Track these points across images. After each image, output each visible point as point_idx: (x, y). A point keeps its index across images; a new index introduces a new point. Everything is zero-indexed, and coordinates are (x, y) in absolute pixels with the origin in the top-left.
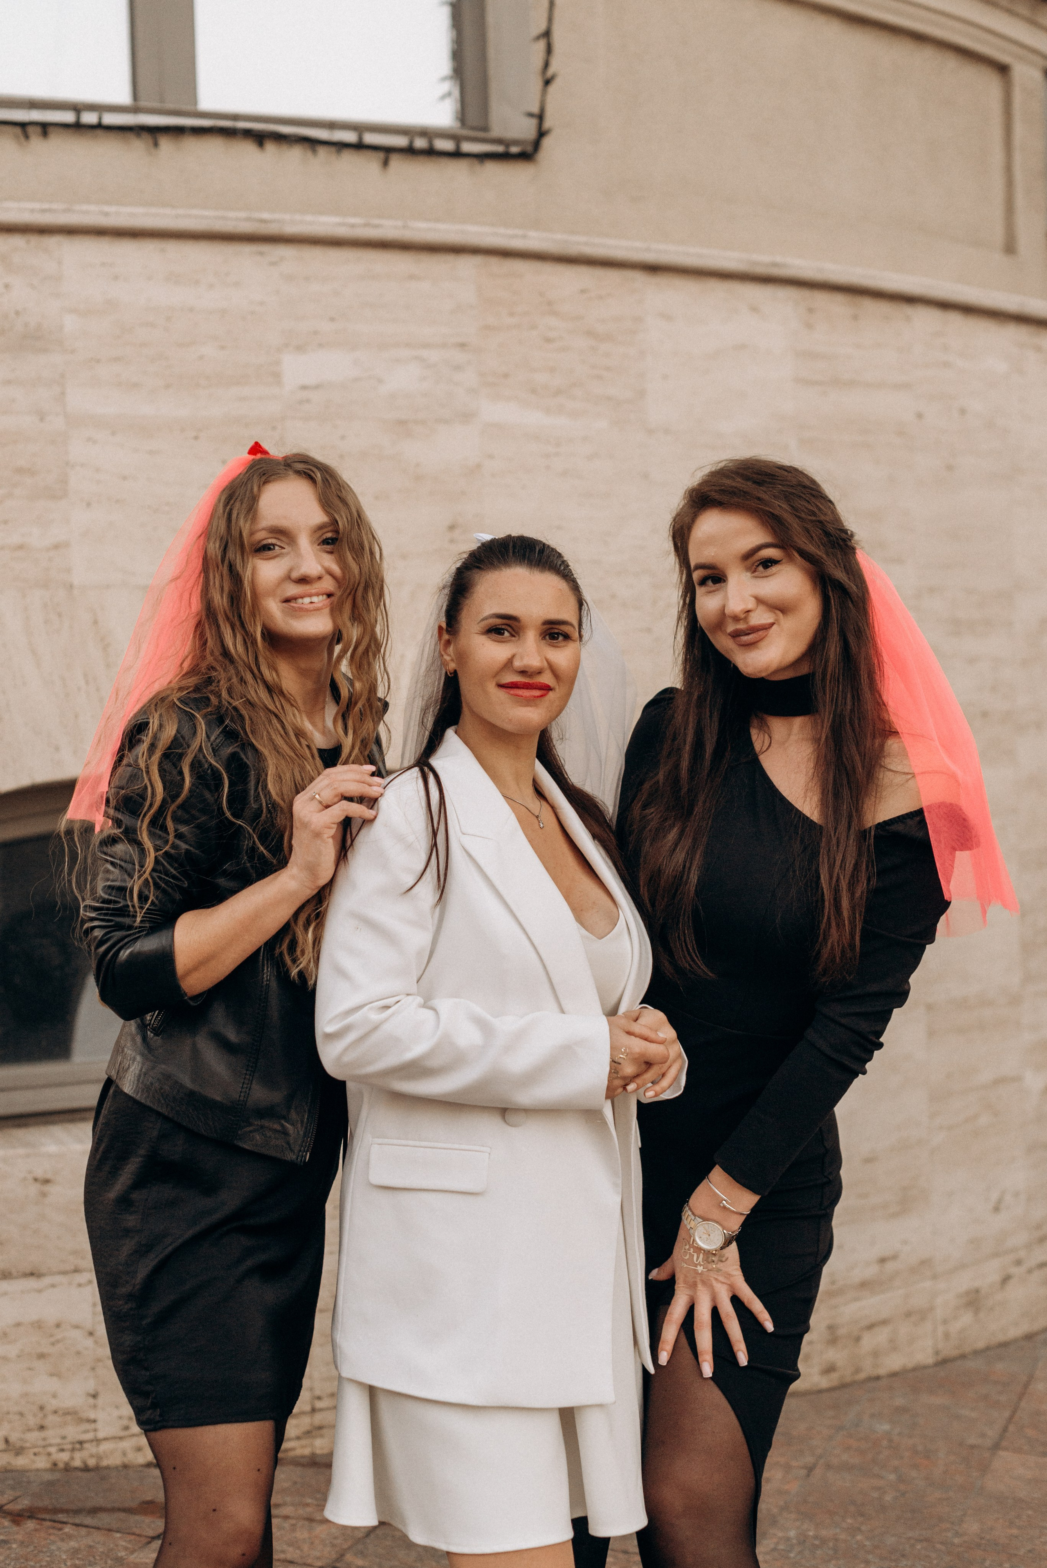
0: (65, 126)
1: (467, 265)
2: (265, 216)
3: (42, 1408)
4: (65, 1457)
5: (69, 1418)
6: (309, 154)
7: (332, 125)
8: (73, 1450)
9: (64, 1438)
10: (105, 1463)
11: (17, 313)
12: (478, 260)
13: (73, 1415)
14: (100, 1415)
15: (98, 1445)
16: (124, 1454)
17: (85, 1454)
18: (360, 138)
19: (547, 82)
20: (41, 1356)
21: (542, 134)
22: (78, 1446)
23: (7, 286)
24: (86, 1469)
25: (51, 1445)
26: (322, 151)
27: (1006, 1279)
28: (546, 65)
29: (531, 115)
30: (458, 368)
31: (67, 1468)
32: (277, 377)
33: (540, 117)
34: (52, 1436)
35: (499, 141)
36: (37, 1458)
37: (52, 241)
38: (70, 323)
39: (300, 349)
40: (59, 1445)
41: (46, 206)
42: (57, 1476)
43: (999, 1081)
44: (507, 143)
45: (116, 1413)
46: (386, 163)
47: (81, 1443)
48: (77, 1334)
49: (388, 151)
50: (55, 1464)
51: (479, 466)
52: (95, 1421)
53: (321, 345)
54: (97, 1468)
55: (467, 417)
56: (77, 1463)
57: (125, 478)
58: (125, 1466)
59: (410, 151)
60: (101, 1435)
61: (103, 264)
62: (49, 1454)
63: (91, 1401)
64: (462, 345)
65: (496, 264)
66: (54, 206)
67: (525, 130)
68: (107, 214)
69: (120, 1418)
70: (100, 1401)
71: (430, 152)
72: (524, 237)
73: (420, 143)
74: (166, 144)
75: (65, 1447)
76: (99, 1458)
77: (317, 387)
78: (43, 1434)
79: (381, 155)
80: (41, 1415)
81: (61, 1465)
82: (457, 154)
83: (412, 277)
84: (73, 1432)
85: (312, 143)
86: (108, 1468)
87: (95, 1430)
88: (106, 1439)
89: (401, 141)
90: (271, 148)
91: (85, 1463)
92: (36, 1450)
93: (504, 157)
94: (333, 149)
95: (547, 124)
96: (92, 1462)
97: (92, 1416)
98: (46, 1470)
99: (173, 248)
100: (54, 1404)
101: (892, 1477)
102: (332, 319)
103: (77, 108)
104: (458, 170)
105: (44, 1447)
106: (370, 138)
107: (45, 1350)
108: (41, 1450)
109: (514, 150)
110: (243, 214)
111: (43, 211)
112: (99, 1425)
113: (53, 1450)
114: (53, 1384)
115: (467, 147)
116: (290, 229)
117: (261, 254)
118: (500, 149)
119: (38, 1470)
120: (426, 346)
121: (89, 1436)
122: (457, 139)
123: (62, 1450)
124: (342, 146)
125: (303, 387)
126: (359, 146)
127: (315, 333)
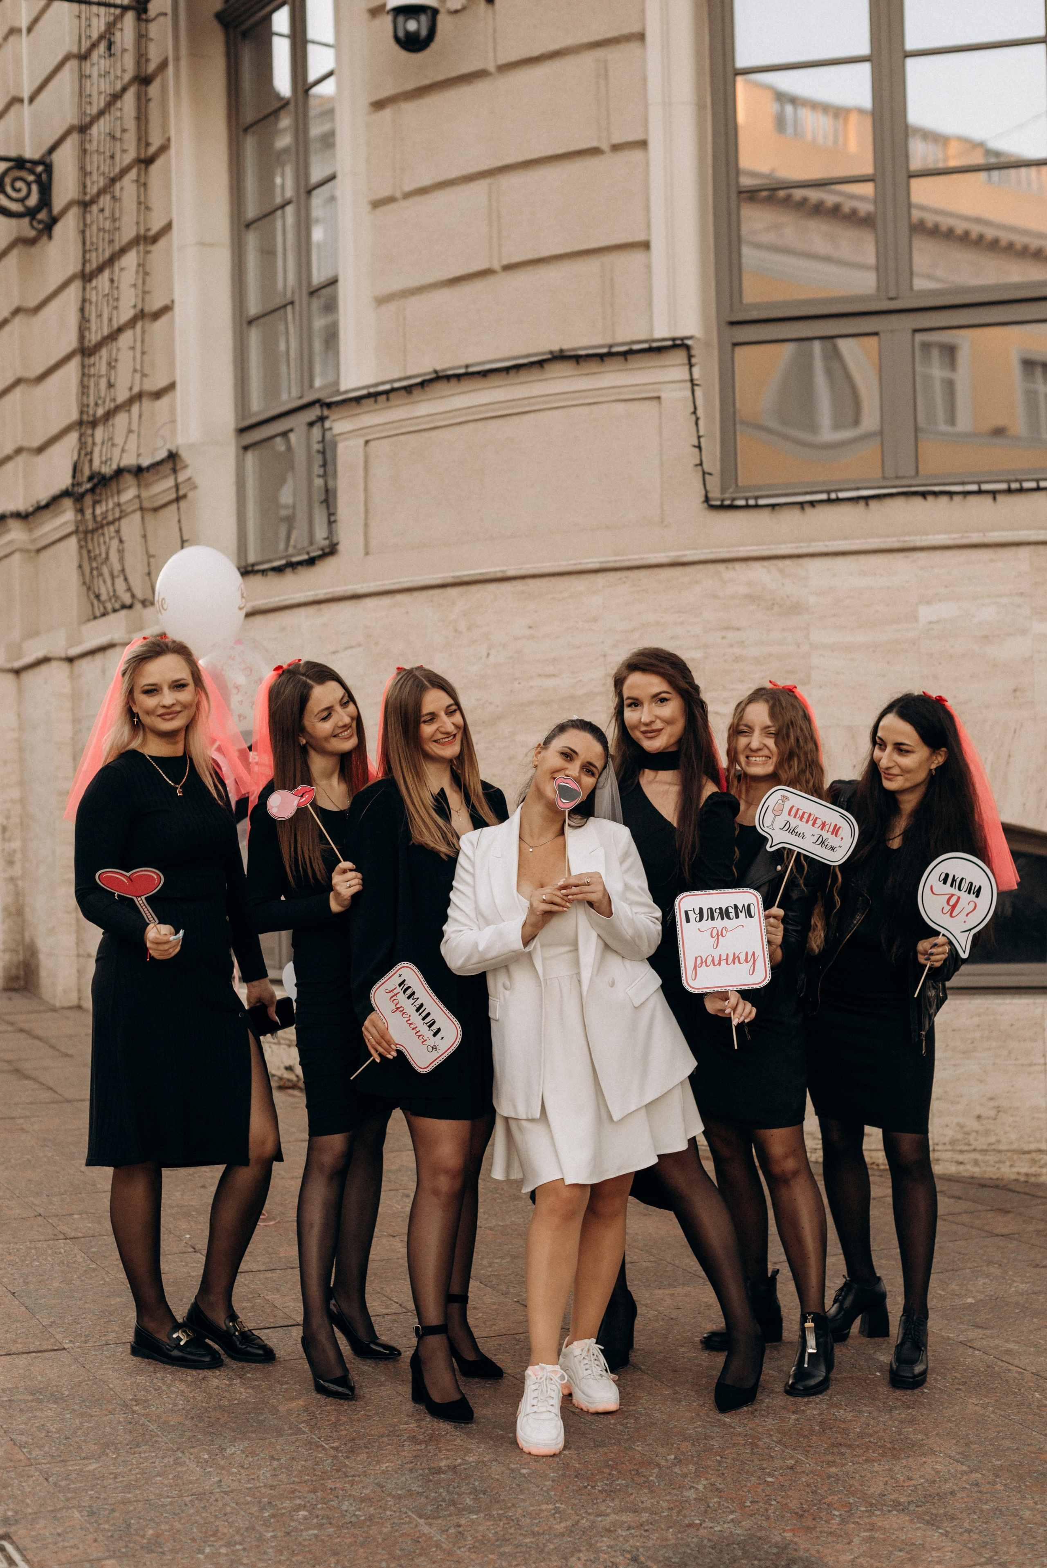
0: (821, 502)
1: (1023, 552)
2: (907, 538)
11: (788, 597)
12: (1031, 548)
23: (783, 584)
26: (957, 497)
30: (1019, 606)
32: (916, 619)
37: (804, 562)
38: (812, 599)
39: (928, 603)
41: (797, 545)
46: (995, 499)
49: (995, 493)
51: (1031, 657)
53: (940, 601)
55: (1024, 632)
57: (838, 673)
59: (1008, 490)
61: (828, 570)
64: (1022, 594)
66: (802, 544)
68: (826, 546)
71: (1019, 489)
73: (1015, 486)
74: (873, 504)
77: (938, 622)
79: (992, 495)
82: (1036, 488)
83: (992, 561)
85: (951, 494)
89: (1003, 486)
90: (929, 499)
94: (962, 496)
99: (862, 559)
102: (946, 587)
103: (828, 492)
104: (1038, 498)
106: (985, 487)
110: (894, 539)
111: (797, 547)
116: (919, 544)
117: (907, 557)
120: (1000, 596)
125: (930, 623)
126: (980, 492)
127: (937, 594)
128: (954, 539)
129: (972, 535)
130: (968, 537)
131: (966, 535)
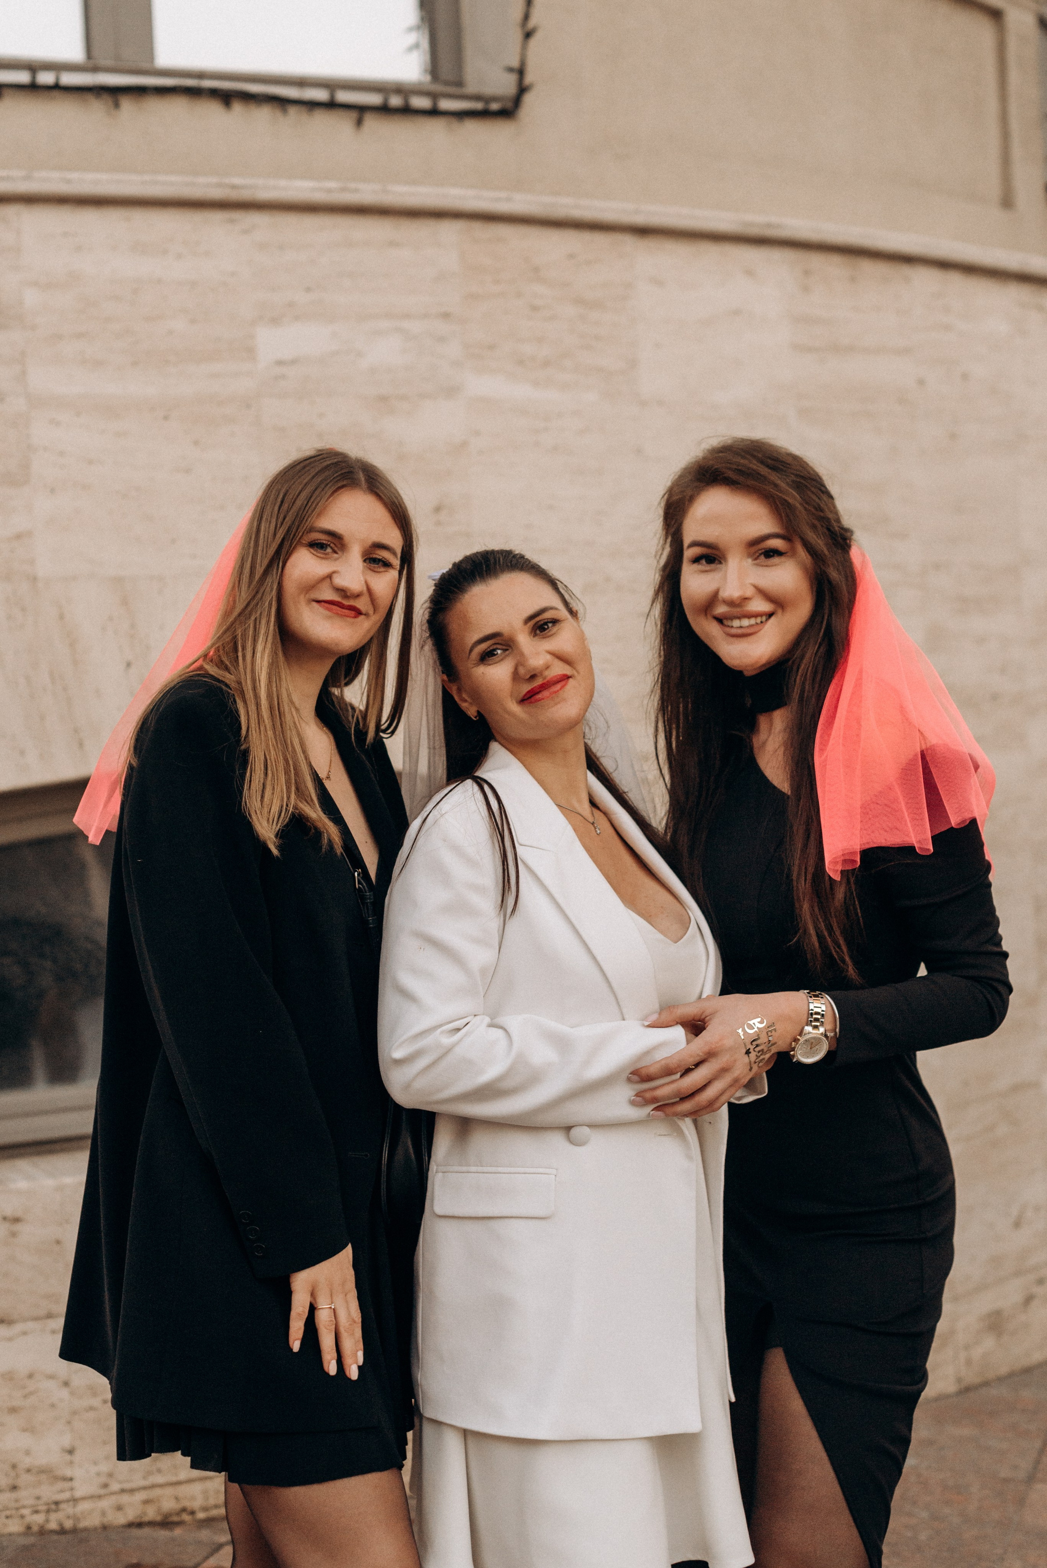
0: (19, 87)
1: (450, 231)
2: (236, 181)
3: (14, 1466)
4: (39, 1519)
5: (43, 1477)
6: (278, 113)
7: (301, 82)
8: (48, 1511)
9: (38, 1498)
10: (82, 1524)
12: (460, 224)
13: (46, 1472)
14: (77, 1472)
15: (74, 1506)
16: (103, 1514)
17: (60, 1515)
18: (332, 96)
19: (528, 35)
20: (13, 1410)
21: (522, 89)
22: (53, 1507)
24: (62, 1531)
25: (24, 1507)
26: (293, 110)
27: (1029, 1300)
28: (526, 17)
29: (510, 70)
30: (441, 339)
31: (42, 1532)
32: (250, 352)
33: (521, 72)
34: (26, 1496)
35: (477, 98)
36: (9, 1521)
37: (10, 211)
38: (31, 297)
39: (275, 321)
40: (32, 1506)
41: (4, 173)
42: (31, 1540)
43: (1016, 1088)
44: (487, 100)
45: (94, 1469)
46: (359, 122)
47: (57, 1503)
48: (51, 1385)
49: (361, 110)
50: (29, 1528)
51: (465, 443)
52: (71, 1479)
53: (295, 318)
54: (74, 1531)
55: (451, 391)
56: (53, 1526)
57: (91, 462)
58: (105, 1528)
59: (384, 110)
60: (78, 1494)
61: (64, 234)
62: (22, 1517)
63: (68, 1457)
64: (446, 316)
65: (479, 230)
67: (505, 85)
68: (67, 182)
69: (98, 1474)
70: (77, 1457)
71: (406, 111)
72: (509, 200)
73: (395, 101)
74: (127, 105)
75: (40, 1508)
76: (77, 1519)
77: (294, 362)
78: (14, 1495)
79: (354, 115)
80: (13, 1474)
81: (35, 1529)
82: (434, 112)
83: (392, 244)
84: (49, 1492)
85: (282, 102)
86: (86, 1529)
87: (72, 1489)
88: (84, 1499)
89: (374, 99)
90: (238, 107)
91: (61, 1524)
92: (8, 1513)
93: (484, 114)
94: (303, 109)
95: (529, 79)
96: (68, 1524)
97: (68, 1473)
98: (19, 1534)
99: (135, 216)
100: (27, 1461)
101: (924, 1514)
102: (308, 290)
103: (32, 69)
104: (435, 128)
105: (17, 1509)
106: (343, 97)
107: (16, 1403)
108: (14, 1512)
109: (495, 106)
110: (213, 180)
112: (75, 1484)
113: (25, 1512)
114: (25, 1440)
115: (445, 104)
116: (261, 195)
117: (232, 221)
118: (479, 106)
119: (10, 1535)
120: (407, 316)
121: (66, 1495)
122: (434, 96)
123: (37, 1512)
124: (312, 105)
125: (280, 363)
126: (331, 105)
127: (291, 305)
128: (329, 191)
129: (361, 186)
130: (356, 191)
131: (353, 185)
